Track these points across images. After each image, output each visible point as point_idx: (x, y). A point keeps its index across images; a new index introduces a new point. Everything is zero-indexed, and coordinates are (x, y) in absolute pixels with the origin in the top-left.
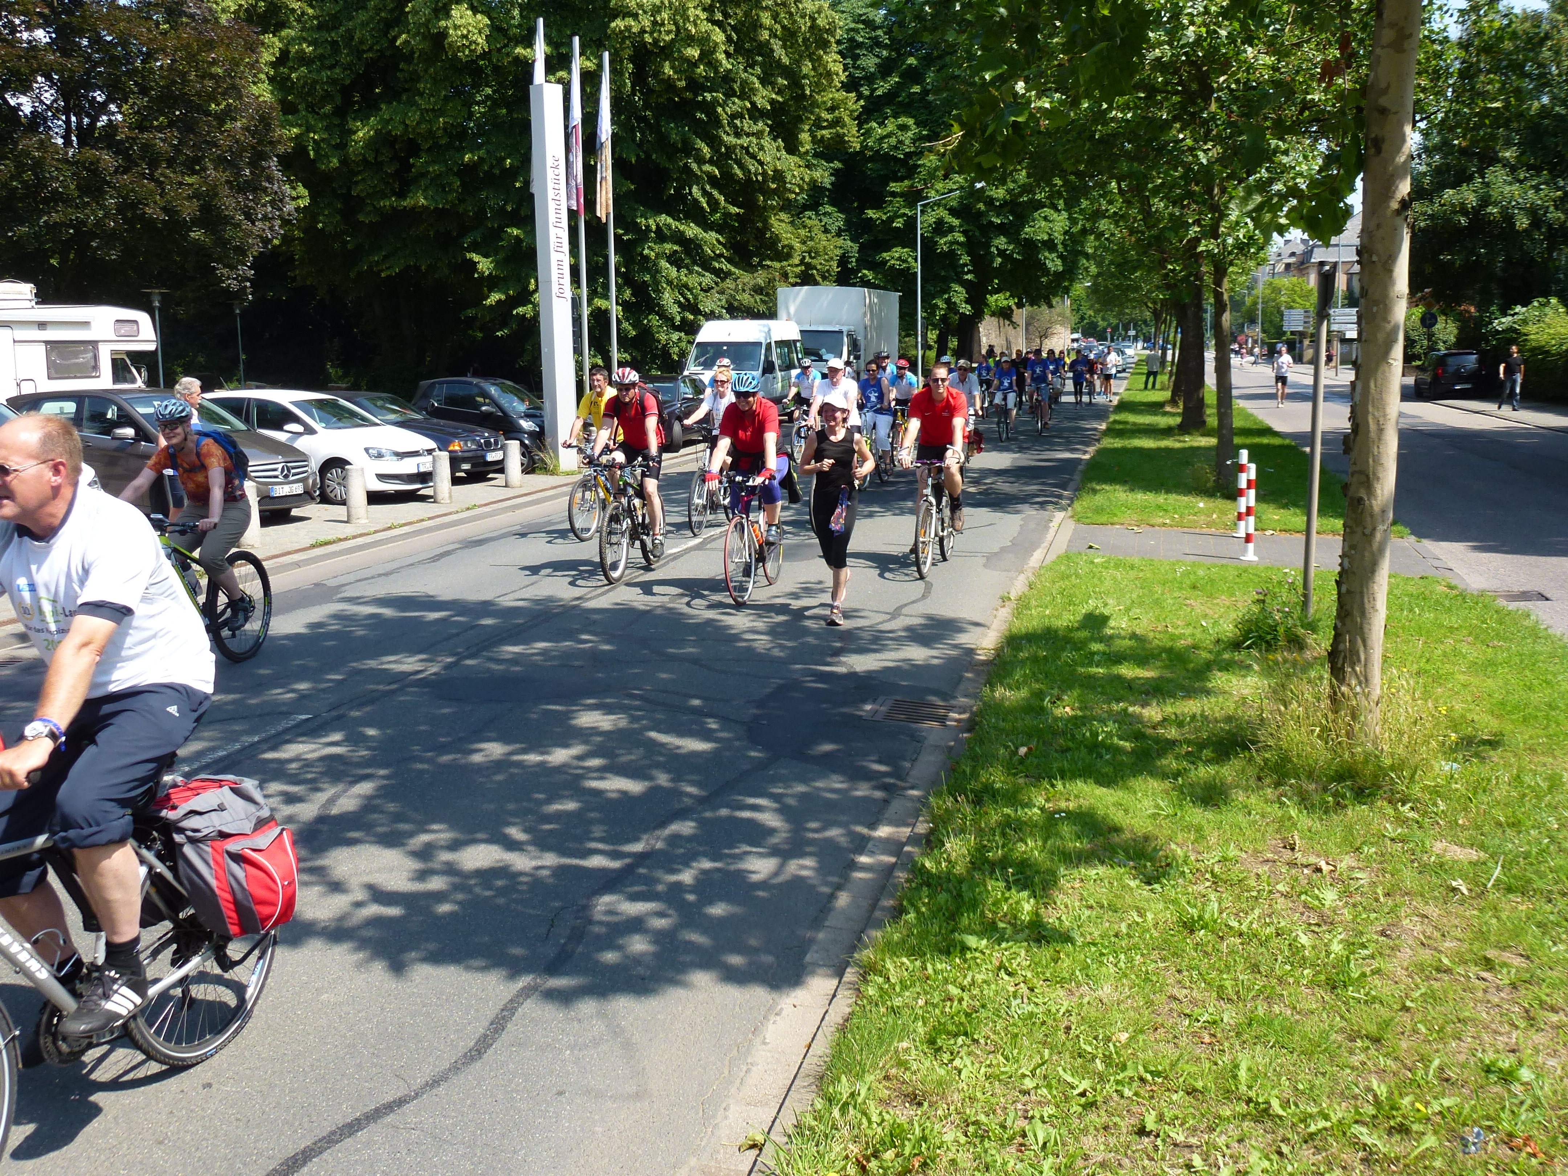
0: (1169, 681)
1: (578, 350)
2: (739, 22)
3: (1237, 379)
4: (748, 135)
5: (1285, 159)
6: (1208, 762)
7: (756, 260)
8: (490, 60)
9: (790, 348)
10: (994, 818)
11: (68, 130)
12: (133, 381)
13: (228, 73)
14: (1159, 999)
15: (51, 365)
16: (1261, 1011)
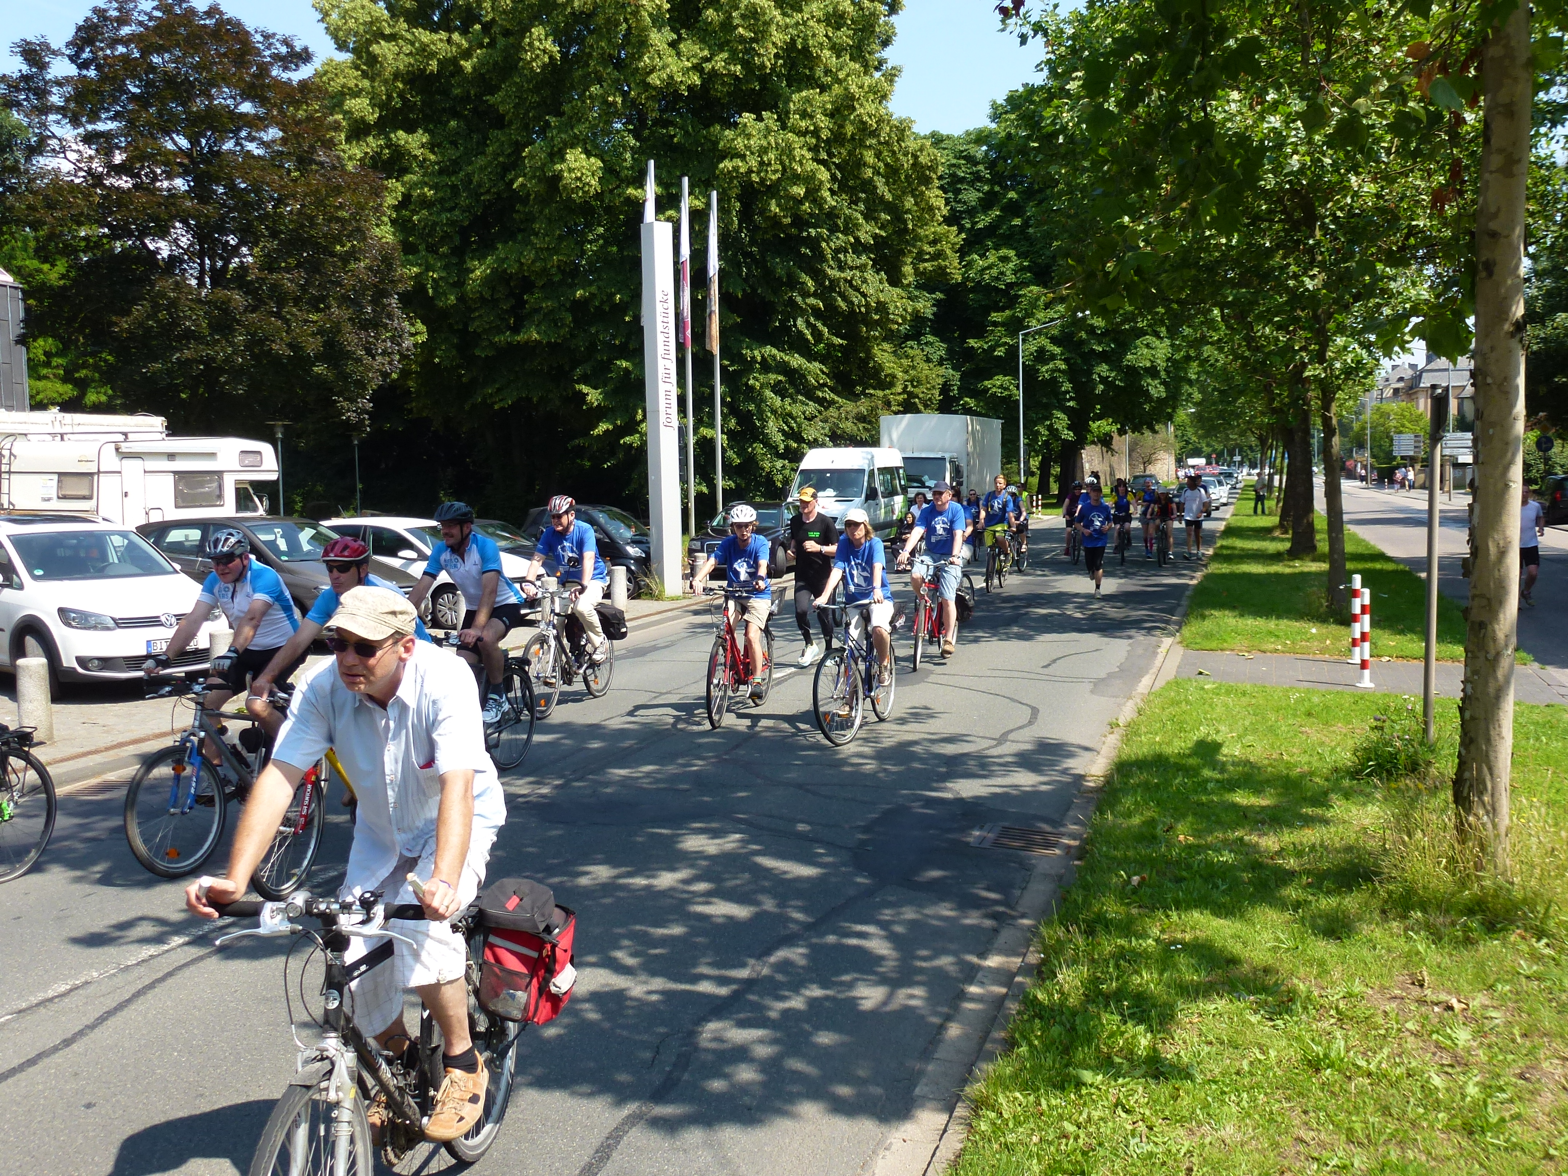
0: (1285, 810)
1: (684, 479)
2: (844, 160)
3: (1347, 504)
4: (851, 269)
5: (1392, 285)
6: (1328, 893)
7: (859, 389)
8: (602, 201)
9: (892, 474)
10: (1108, 949)
11: (202, 272)
12: (255, 509)
13: (353, 216)
14: (1286, 1141)
15: (178, 494)
16: (1394, 1156)
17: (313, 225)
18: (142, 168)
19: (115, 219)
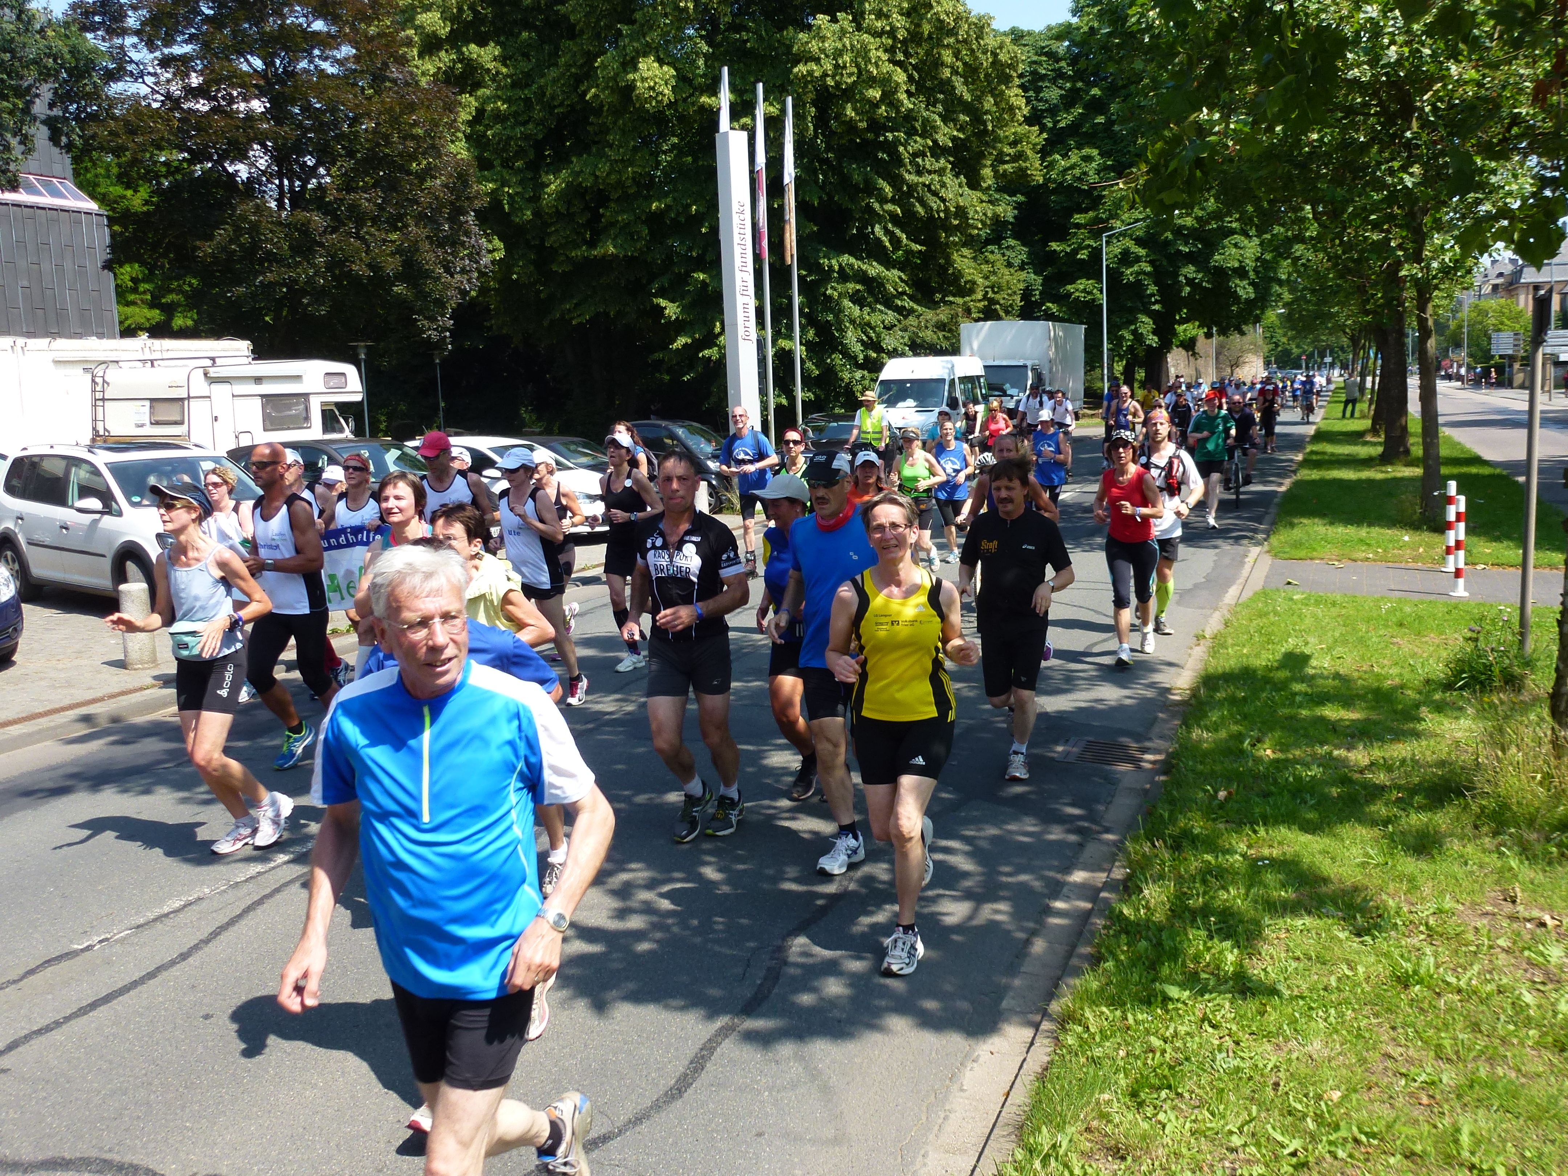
0: (1376, 723)
1: (763, 392)
2: (921, 61)
3: (1443, 406)
4: (930, 172)
5: (1493, 179)
6: (1421, 808)
7: (938, 296)
8: (676, 110)
9: (973, 383)
10: (1194, 865)
11: (281, 193)
12: (342, 430)
13: (427, 133)
14: (1373, 1056)
15: (266, 417)
16: (1483, 1073)
17: (388, 143)
18: (218, 91)
19: (196, 144)
